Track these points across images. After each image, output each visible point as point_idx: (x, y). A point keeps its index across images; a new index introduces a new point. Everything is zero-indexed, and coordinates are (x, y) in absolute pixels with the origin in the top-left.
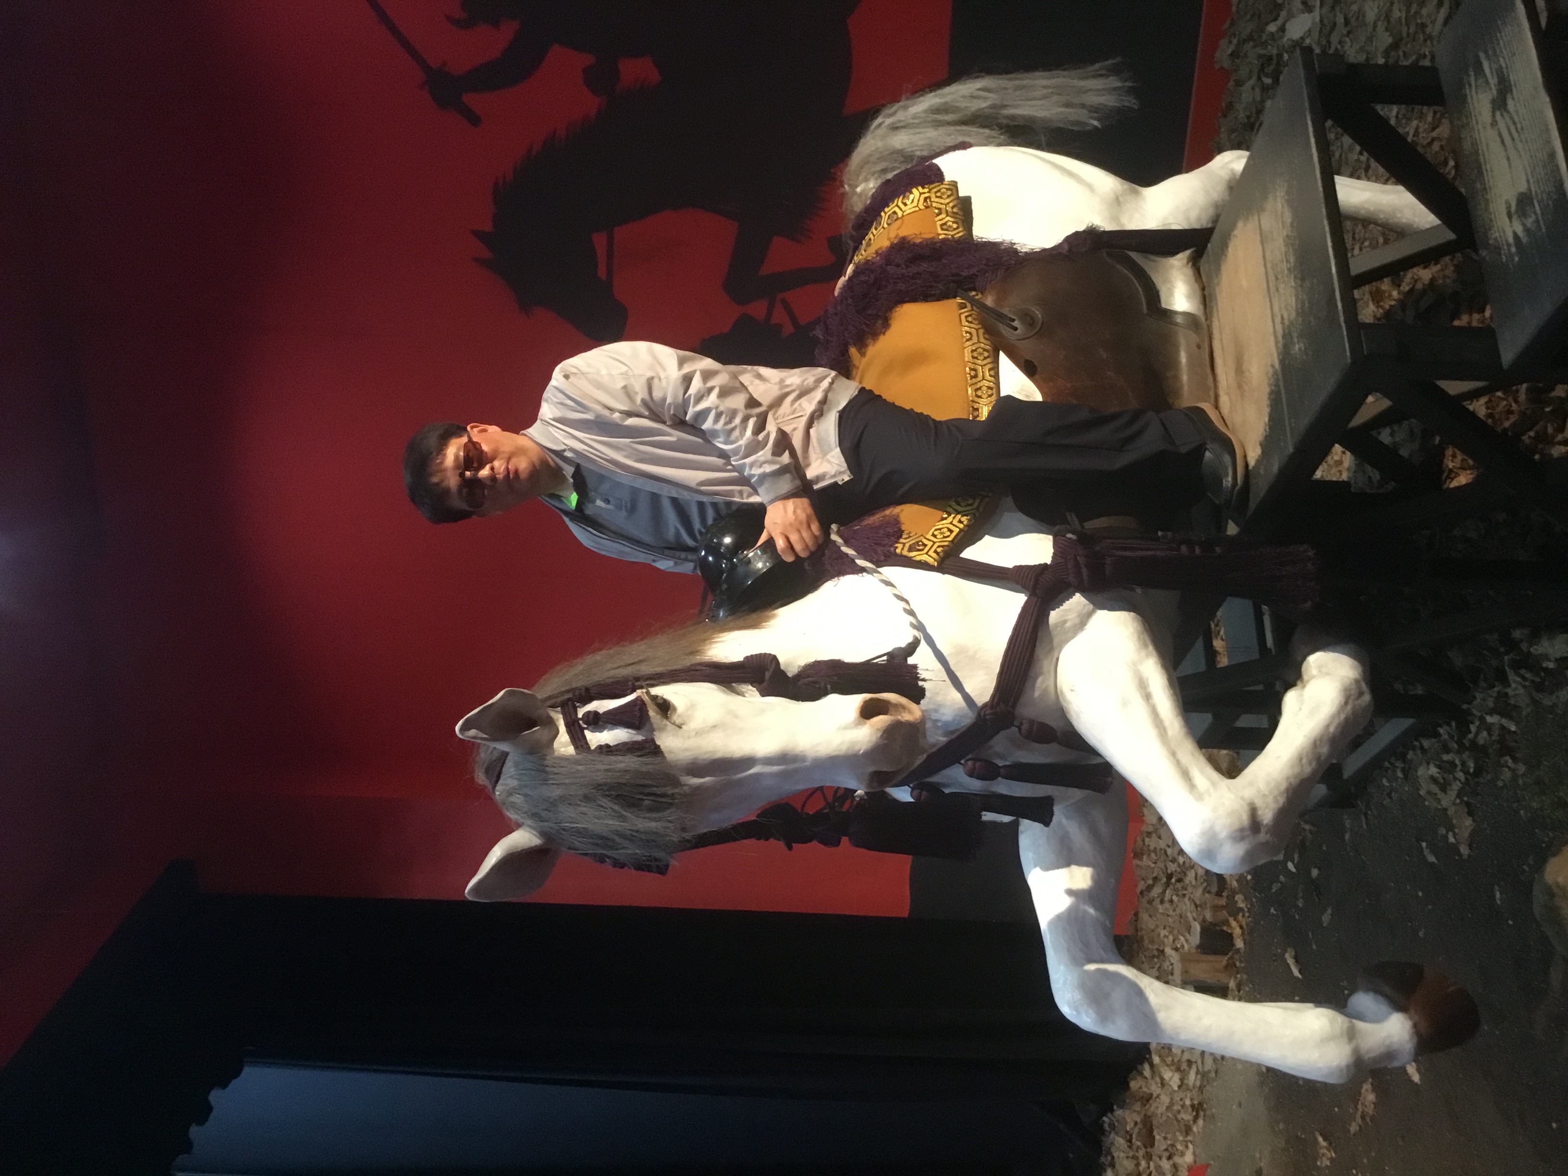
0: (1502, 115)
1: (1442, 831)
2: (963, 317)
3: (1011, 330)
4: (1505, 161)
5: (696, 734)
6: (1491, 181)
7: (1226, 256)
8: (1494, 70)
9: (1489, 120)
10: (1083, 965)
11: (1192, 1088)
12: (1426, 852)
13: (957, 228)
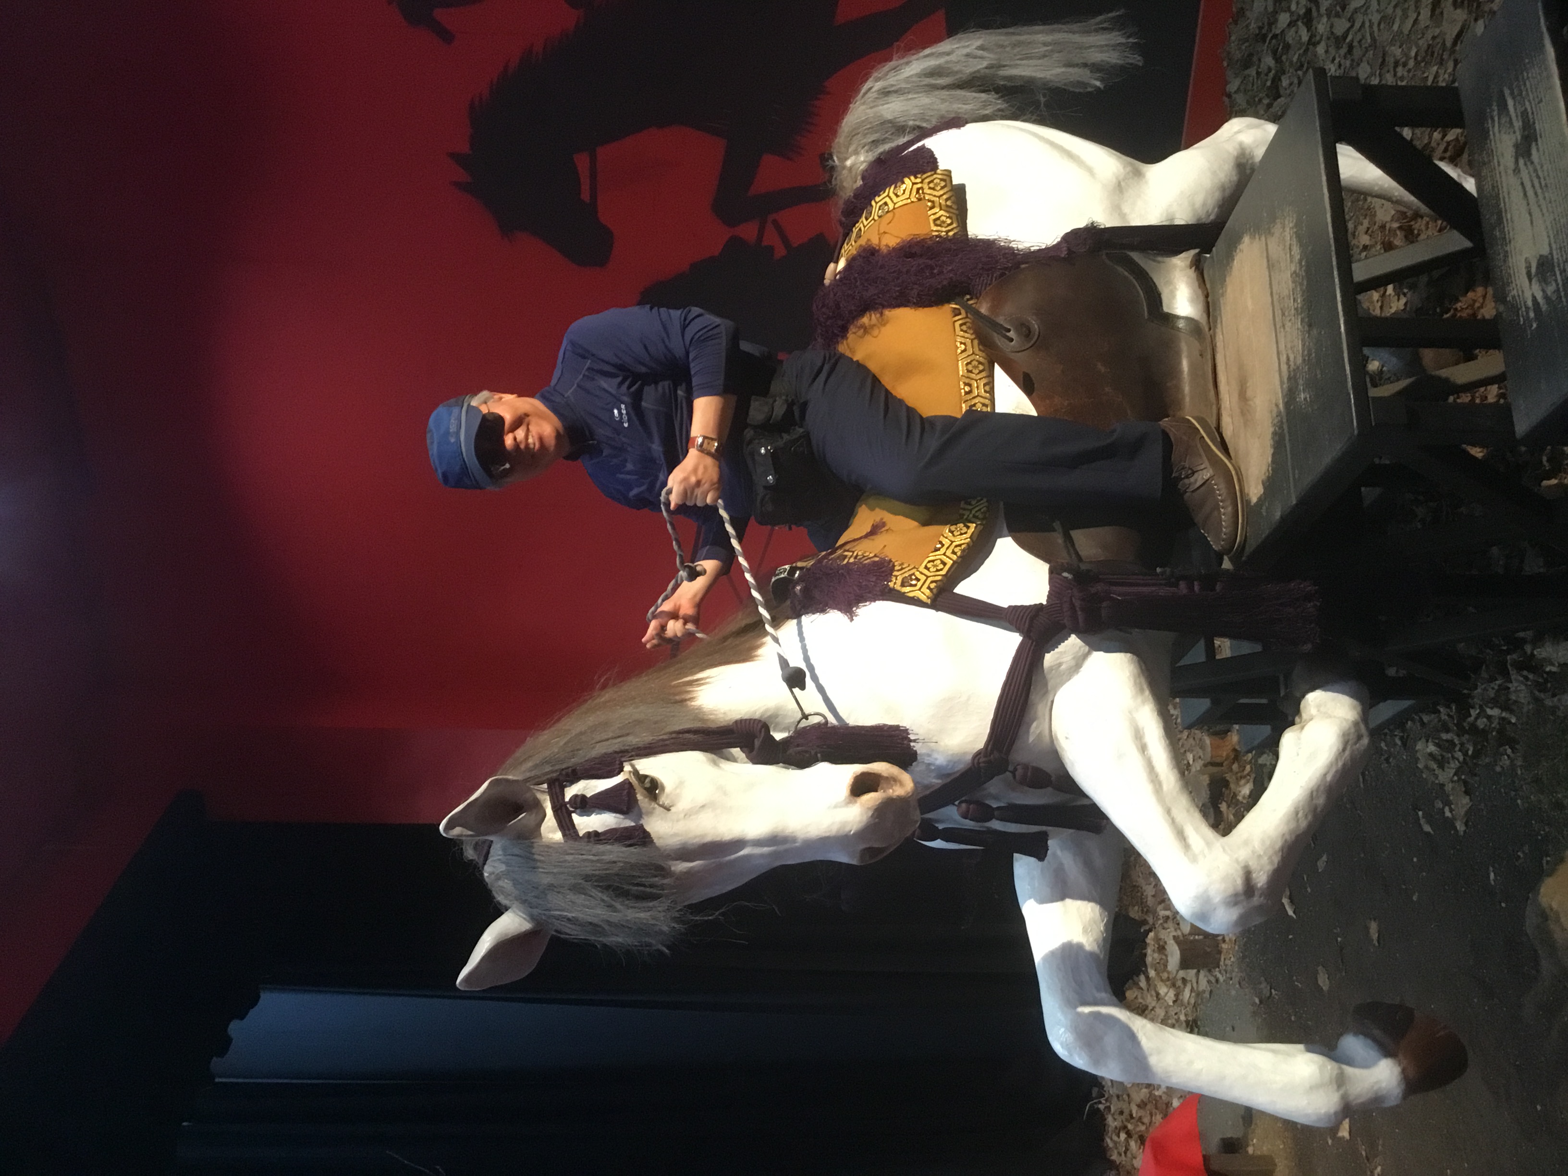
0: (1525, 164)
1: (1439, 804)
2: (957, 324)
3: (1006, 341)
4: (1527, 215)
5: (685, 815)
6: (1511, 234)
7: (1231, 268)
8: (1519, 114)
9: (1511, 164)
10: (1076, 1007)
11: (1186, 1004)
12: (1422, 821)
13: (951, 224)
